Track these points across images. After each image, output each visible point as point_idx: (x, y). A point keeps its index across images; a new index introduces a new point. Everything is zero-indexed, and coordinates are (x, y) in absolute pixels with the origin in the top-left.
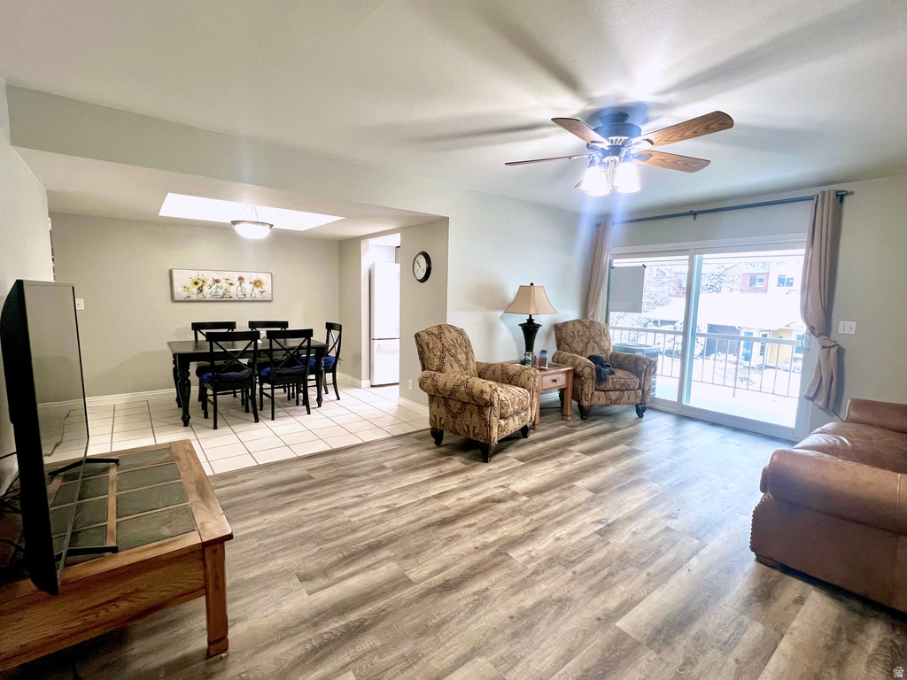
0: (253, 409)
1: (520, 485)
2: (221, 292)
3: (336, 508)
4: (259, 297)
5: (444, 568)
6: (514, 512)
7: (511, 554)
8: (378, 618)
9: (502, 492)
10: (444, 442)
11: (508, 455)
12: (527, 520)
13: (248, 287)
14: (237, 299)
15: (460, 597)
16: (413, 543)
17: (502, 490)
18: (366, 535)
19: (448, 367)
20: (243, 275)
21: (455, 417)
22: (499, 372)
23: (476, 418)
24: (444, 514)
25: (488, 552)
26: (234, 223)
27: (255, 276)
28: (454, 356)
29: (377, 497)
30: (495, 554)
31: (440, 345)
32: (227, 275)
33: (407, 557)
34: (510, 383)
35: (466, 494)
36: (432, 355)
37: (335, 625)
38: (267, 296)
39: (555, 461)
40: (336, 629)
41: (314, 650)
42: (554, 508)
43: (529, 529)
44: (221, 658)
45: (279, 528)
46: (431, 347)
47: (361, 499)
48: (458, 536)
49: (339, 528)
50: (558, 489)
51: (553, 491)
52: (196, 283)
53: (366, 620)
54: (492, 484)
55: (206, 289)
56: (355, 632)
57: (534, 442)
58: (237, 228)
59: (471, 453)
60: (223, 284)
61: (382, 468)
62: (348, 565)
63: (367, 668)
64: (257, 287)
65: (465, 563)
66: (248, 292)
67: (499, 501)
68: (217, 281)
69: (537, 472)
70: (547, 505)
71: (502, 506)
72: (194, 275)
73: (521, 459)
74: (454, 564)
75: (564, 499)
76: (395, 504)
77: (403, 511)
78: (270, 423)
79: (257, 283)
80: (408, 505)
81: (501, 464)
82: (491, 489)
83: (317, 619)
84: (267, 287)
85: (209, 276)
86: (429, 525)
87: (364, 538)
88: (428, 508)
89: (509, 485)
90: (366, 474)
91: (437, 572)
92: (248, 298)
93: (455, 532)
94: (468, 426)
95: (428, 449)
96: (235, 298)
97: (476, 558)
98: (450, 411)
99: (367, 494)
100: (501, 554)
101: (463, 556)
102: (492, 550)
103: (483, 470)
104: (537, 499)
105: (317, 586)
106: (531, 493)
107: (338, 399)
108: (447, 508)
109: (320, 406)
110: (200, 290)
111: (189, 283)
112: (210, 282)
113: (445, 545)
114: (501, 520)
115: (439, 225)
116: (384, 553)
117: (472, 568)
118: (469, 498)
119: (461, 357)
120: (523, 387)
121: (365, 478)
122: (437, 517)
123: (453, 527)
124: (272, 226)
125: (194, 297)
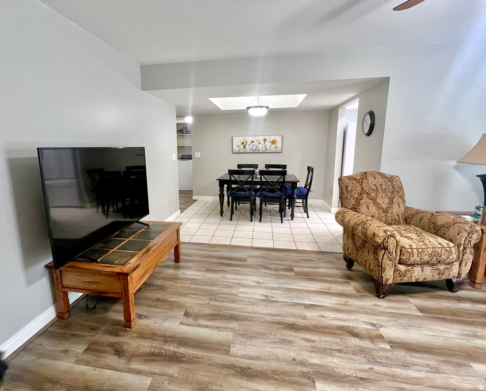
1: (392, 331)
2: (254, 148)
3: (239, 284)
4: (274, 150)
5: (257, 358)
6: (361, 351)
7: (317, 384)
8: (191, 361)
9: (366, 329)
10: (353, 268)
11: (411, 300)
12: (367, 367)
13: (268, 144)
14: (262, 151)
15: (245, 385)
16: (257, 328)
17: (369, 327)
18: (236, 308)
19: (363, 208)
20: (267, 138)
21: (357, 249)
22: (426, 220)
23: (371, 257)
24: (300, 322)
25: (300, 369)
26: (248, 108)
27: (272, 138)
28: (374, 200)
29: (267, 288)
30: (304, 375)
31: (359, 189)
32: (258, 138)
33: (243, 335)
34: (436, 234)
35: (333, 315)
37: (171, 348)
38: (279, 149)
39: (469, 329)
40: (170, 351)
41: (153, 354)
42: (411, 373)
43: (359, 375)
44: (126, 330)
45: (204, 282)
47: (257, 285)
48: (290, 342)
49: (228, 296)
50: (439, 358)
51: (430, 357)
52: (243, 143)
53: (185, 357)
54: (366, 318)
55: (247, 146)
56: (175, 359)
57: (460, 299)
58: (250, 111)
59: (365, 284)
60: (256, 143)
61: (291, 270)
62: (211, 319)
63: (159, 383)
64: (273, 144)
65: (274, 365)
66: (268, 147)
67: (356, 335)
68: (253, 142)
69: (429, 329)
70: (406, 366)
71: (354, 341)
72: (241, 139)
73: (421, 310)
74: (266, 360)
75: (437, 371)
76: (272, 297)
77: (273, 304)
79: (274, 142)
80: (280, 302)
81: (392, 305)
82: (360, 322)
83: (169, 339)
84: (279, 144)
85: (249, 139)
86: (280, 323)
87: (233, 309)
88: (291, 311)
89: (381, 326)
90: (276, 270)
91: (250, 358)
92: (268, 151)
93: (291, 338)
94: (366, 261)
95: (338, 269)
96: (261, 151)
97: (287, 367)
98: (355, 244)
99: (263, 283)
100: (309, 378)
101: (277, 359)
102: (305, 369)
103: (371, 302)
104: (401, 354)
105: (187, 322)
106: (396, 345)
107: (308, 217)
108: (305, 318)
109: (292, 219)
110: (245, 147)
111: (240, 144)
112: (249, 143)
113: (274, 343)
114: (340, 351)
116: (234, 325)
117: (275, 372)
118: (332, 319)
119: (383, 201)
120: (451, 241)
121: (273, 272)
122: (290, 320)
123: (294, 334)
125: (242, 151)
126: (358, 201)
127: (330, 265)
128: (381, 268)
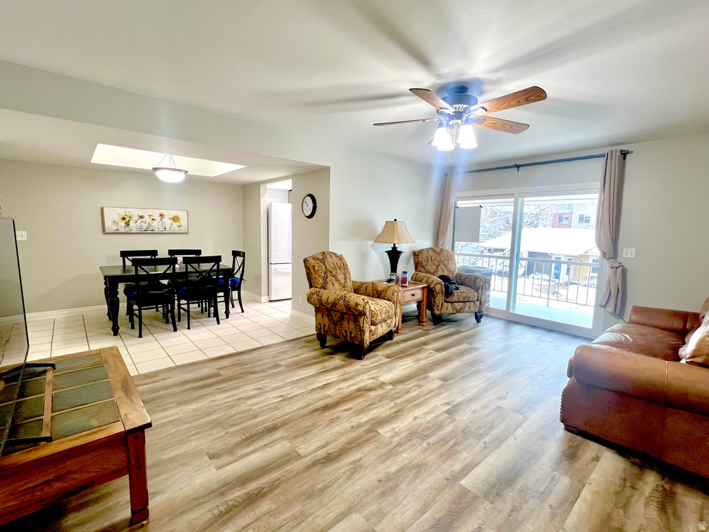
0: (172, 320)
1: (386, 377)
2: (145, 226)
3: (240, 399)
4: (177, 230)
5: (327, 444)
6: (382, 397)
7: (380, 431)
8: (273, 486)
9: (372, 383)
10: (326, 345)
11: (377, 353)
12: (392, 404)
13: (167, 222)
14: (158, 231)
15: (339, 466)
16: (303, 424)
17: (372, 381)
18: (265, 419)
19: (330, 285)
20: (164, 212)
21: (335, 324)
22: (370, 289)
23: (352, 325)
24: (328, 401)
25: (362, 430)
26: (155, 169)
27: (173, 213)
28: (335, 276)
29: (274, 389)
30: (368, 432)
31: (324, 268)
32: (150, 211)
33: (296, 437)
34: (379, 297)
35: (344, 385)
36: (317, 276)
37: (238, 494)
38: (184, 229)
39: (414, 358)
40: (239, 496)
41: (221, 514)
42: (414, 394)
43: (394, 410)
44: (143, 525)
45: (193, 417)
46: (316, 269)
47: (261, 391)
48: (338, 418)
49: (242, 415)
50: (416, 379)
51: (411, 381)
52: (124, 219)
53: (264, 488)
54: (365, 377)
55: (132, 223)
56: (253, 499)
57: (397, 343)
58: (158, 174)
59: (345, 354)
60: (147, 219)
61: (278, 366)
62: (249, 444)
63: (265, 527)
64: (176, 222)
65: (343, 439)
66: (168, 227)
67: (370, 390)
68: (142, 217)
69: (399, 366)
70: (407, 392)
71: (373, 394)
72: (122, 212)
73: (388, 357)
74: (336, 440)
75: (420, 386)
76: (288, 394)
77: (294, 400)
78: (186, 331)
79: (175, 219)
80: (298, 395)
81: (371, 361)
82: (365, 380)
83: (224, 489)
84: (184, 222)
85: (135, 213)
86: (316, 410)
87: (263, 422)
88: (314, 397)
89: (378, 377)
90: (264, 371)
91: (323, 447)
92: (168, 231)
93: (337, 415)
94: (346, 331)
95: (315, 350)
96: (156, 231)
97: (353, 435)
98: (332, 319)
99: (266, 387)
100: (372, 431)
101: (341, 434)
102: (365, 428)
103: (358, 365)
104: (400, 387)
105: (225, 462)
106: (395, 383)
107: (243, 311)
108: (329, 396)
109: (227, 317)
110: (127, 224)
111: (118, 219)
112: (136, 218)
113: (327, 426)
114: (372, 404)
115: (322, 172)
116: (278, 434)
117: (349, 443)
118: (347, 387)
119: (341, 277)
120: (389, 300)
121: (264, 374)
122: (321, 403)
123: (334, 411)
124: (186, 172)
125: (122, 230)
126: (325, 279)
127: (306, 349)
128: (362, 331)
